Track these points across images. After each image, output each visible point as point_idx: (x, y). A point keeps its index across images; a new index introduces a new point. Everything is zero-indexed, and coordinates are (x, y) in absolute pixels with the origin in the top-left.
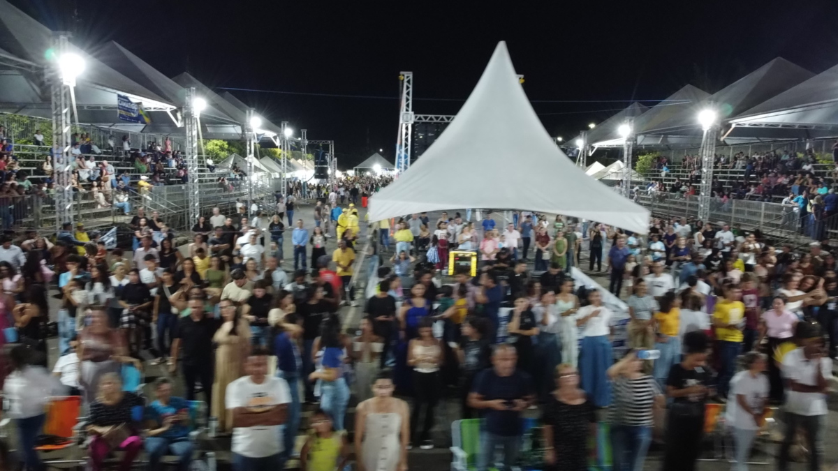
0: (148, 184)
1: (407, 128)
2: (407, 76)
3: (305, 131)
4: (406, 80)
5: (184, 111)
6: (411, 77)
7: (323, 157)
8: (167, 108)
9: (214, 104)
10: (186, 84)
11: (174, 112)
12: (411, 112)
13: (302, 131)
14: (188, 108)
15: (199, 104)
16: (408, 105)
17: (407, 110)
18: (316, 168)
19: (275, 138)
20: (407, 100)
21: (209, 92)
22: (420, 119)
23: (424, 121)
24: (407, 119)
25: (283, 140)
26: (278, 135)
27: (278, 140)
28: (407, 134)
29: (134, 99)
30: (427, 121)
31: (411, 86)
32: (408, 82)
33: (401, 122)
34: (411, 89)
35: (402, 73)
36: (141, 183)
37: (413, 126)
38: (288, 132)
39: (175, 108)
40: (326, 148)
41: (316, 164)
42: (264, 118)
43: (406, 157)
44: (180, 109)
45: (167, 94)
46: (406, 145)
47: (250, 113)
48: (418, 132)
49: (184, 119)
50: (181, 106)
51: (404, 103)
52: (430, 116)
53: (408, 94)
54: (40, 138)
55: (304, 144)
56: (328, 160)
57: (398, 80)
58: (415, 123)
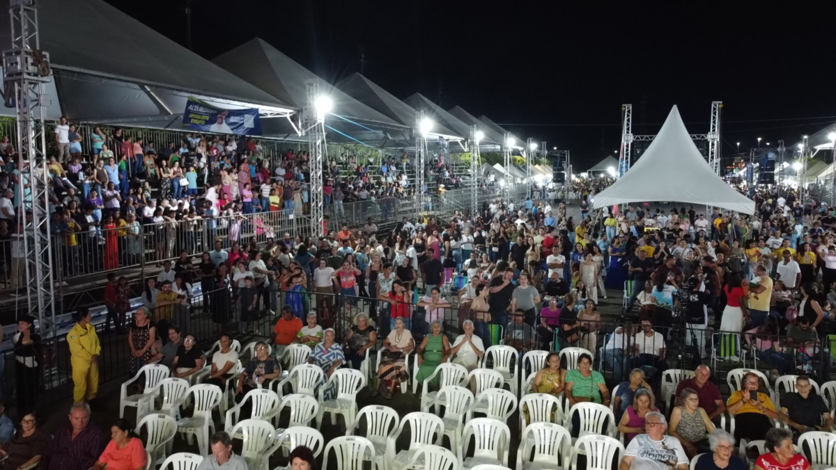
0: (444, 190)
1: (627, 146)
2: (627, 108)
3: (545, 143)
4: (627, 110)
5: (469, 141)
6: (631, 108)
7: (560, 165)
8: (458, 139)
9: (487, 135)
10: (471, 123)
11: (463, 142)
12: (630, 134)
13: (543, 143)
14: (473, 139)
15: (479, 135)
16: (628, 129)
17: (628, 133)
18: (554, 174)
19: (522, 151)
20: (628, 125)
21: (487, 126)
22: (638, 138)
23: (641, 140)
24: (627, 139)
25: (529, 154)
26: (525, 149)
27: (524, 153)
28: (627, 150)
29: (446, 137)
30: (643, 140)
31: (631, 115)
32: (629, 111)
33: (623, 141)
34: (630, 117)
35: (623, 105)
36: (440, 189)
37: (632, 144)
38: (533, 146)
39: (463, 139)
40: (563, 158)
41: (554, 170)
42: (517, 138)
43: (626, 167)
44: (467, 139)
45: (458, 131)
46: (627, 158)
47: (507, 135)
48: (637, 148)
49: (469, 146)
50: (467, 138)
51: (625, 127)
52: (645, 136)
53: (628, 120)
54: (371, 160)
55: (544, 153)
56: (565, 167)
57: (621, 111)
58: (634, 142)
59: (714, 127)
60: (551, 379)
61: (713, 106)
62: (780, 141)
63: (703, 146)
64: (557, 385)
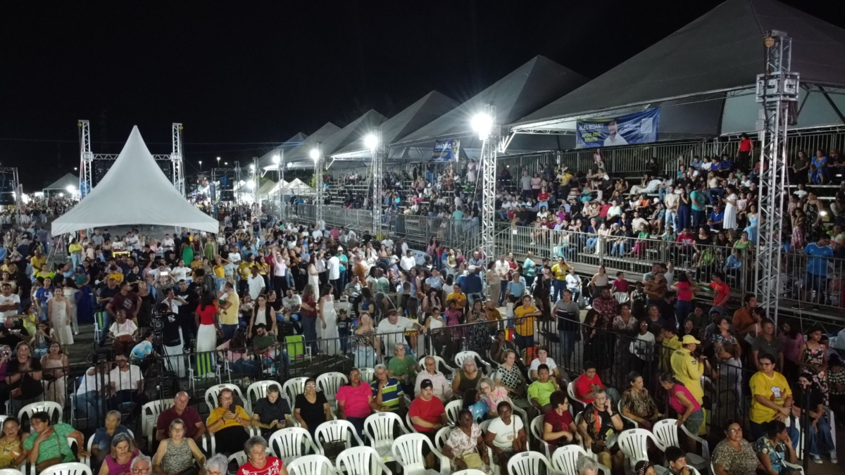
1: (88, 165)
2: (84, 124)
4: (84, 127)
6: (88, 124)
7: (7, 183)
12: (90, 152)
16: (87, 147)
17: (87, 151)
20: (86, 142)
22: (99, 157)
23: (102, 159)
24: (87, 157)
28: (87, 169)
30: (105, 158)
31: (89, 132)
32: (86, 128)
33: (82, 160)
34: (89, 134)
35: (80, 121)
37: (92, 163)
40: (10, 176)
43: (88, 187)
46: (88, 178)
48: (97, 167)
51: (83, 144)
52: (107, 155)
53: (87, 137)
56: (13, 186)
57: (77, 127)
58: (94, 160)
59: (176, 148)
60: (9, 449)
61: (173, 127)
62: (236, 162)
63: (166, 167)
64: (17, 454)
